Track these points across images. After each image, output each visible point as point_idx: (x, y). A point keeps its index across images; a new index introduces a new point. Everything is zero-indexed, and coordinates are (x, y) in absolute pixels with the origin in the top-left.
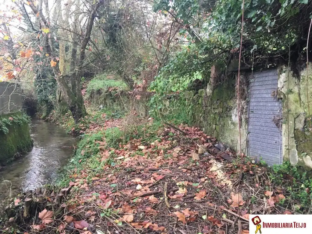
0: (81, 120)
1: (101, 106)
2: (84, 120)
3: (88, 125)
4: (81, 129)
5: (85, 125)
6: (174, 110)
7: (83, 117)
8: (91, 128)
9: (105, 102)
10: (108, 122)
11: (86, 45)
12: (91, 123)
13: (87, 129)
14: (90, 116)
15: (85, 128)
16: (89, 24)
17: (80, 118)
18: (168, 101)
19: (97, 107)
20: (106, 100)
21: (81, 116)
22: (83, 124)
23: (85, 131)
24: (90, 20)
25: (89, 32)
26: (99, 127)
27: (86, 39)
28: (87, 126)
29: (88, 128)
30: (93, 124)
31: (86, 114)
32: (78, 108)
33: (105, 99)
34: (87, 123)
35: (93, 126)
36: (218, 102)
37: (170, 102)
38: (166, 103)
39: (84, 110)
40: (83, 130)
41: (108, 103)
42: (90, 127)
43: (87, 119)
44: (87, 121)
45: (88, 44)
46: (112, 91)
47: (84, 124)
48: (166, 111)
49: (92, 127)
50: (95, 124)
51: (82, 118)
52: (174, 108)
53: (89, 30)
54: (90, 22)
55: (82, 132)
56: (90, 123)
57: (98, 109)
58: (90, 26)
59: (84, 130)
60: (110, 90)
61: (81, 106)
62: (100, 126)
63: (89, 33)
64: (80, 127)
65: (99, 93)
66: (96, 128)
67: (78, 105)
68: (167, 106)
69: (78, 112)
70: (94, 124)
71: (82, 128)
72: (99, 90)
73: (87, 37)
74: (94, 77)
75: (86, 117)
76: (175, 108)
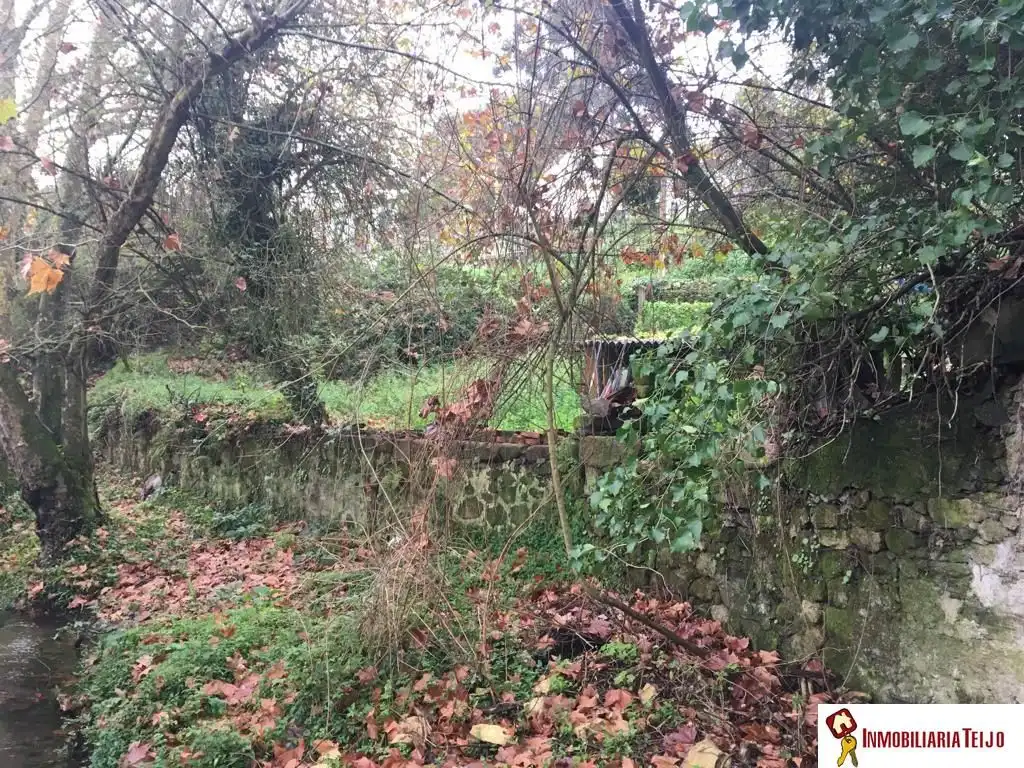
0: (75, 547)
1: (156, 481)
2: (92, 547)
3: (112, 571)
4: (76, 590)
5: (95, 570)
6: (512, 509)
7: (88, 535)
8: (127, 585)
9: (169, 463)
10: (203, 557)
11: (127, 231)
12: (124, 561)
13: (105, 589)
14: (119, 525)
15: (97, 583)
16: (157, 145)
17: (72, 536)
18: (484, 472)
19: (134, 481)
20: (176, 456)
21: (76, 529)
22: (84, 568)
23: (95, 597)
24: (163, 129)
25: (151, 178)
26: (162, 581)
27: (133, 205)
28: (109, 575)
29: (111, 584)
30: (134, 563)
31: (102, 519)
32: (68, 495)
33: (170, 451)
34: (104, 561)
35: (133, 572)
36: (843, 499)
37: (494, 476)
38: (473, 480)
39: (94, 500)
40: (84, 593)
41: (184, 466)
42: (123, 581)
43: (106, 544)
44: (106, 553)
45: (137, 227)
46: (207, 419)
47: (89, 567)
48: (471, 510)
49: (131, 580)
50: (145, 567)
51: (83, 538)
52: (513, 500)
53: (150, 169)
54: (160, 136)
55: (81, 601)
56: (118, 559)
57: (140, 490)
58: (158, 156)
59: (93, 594)
60: (201, 417)
61: (79, 487)
62: (167, 573)
63: (149, 183)
64: (72, 580)
65: (145, 426)
66: (150, 586)
67: (69, 480)
68: (478, 491)
69: (66, 510)
70: (141, 566)
71: (82, 584)
72: (147, 415)
73: (139, 199)
74: (115, 364)
75: (99, 531)
76: (518, 502)
